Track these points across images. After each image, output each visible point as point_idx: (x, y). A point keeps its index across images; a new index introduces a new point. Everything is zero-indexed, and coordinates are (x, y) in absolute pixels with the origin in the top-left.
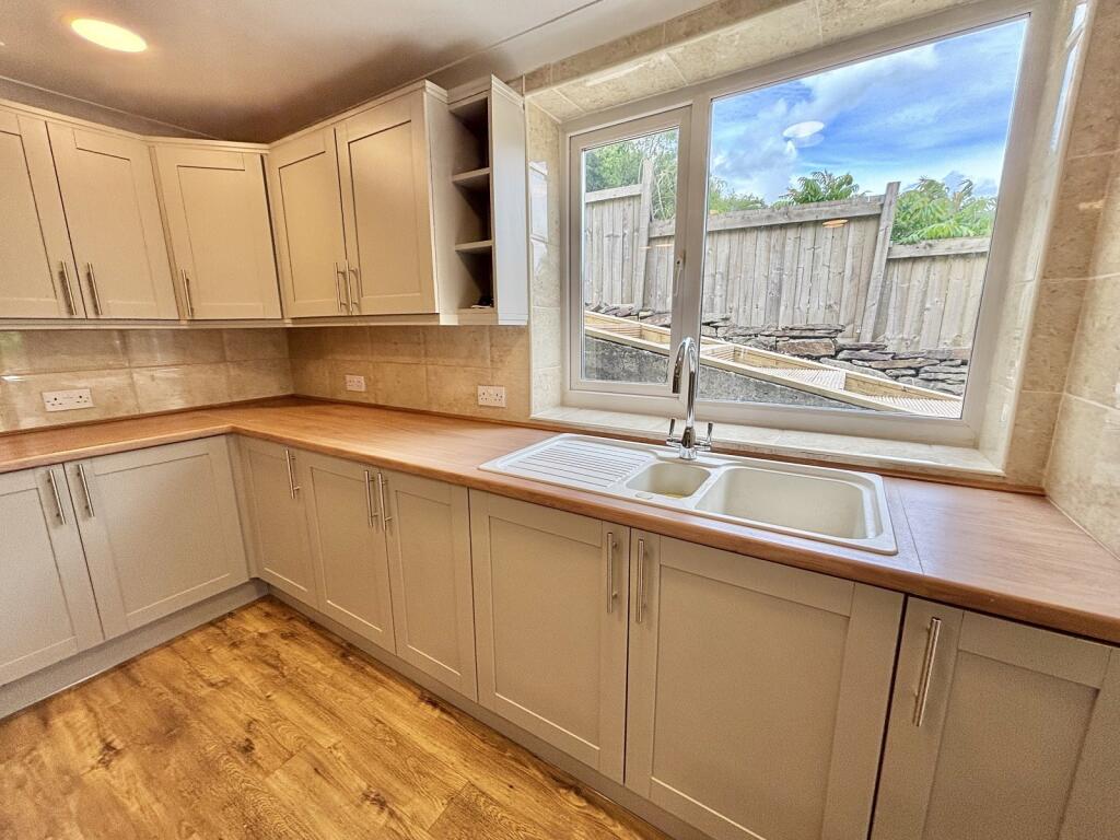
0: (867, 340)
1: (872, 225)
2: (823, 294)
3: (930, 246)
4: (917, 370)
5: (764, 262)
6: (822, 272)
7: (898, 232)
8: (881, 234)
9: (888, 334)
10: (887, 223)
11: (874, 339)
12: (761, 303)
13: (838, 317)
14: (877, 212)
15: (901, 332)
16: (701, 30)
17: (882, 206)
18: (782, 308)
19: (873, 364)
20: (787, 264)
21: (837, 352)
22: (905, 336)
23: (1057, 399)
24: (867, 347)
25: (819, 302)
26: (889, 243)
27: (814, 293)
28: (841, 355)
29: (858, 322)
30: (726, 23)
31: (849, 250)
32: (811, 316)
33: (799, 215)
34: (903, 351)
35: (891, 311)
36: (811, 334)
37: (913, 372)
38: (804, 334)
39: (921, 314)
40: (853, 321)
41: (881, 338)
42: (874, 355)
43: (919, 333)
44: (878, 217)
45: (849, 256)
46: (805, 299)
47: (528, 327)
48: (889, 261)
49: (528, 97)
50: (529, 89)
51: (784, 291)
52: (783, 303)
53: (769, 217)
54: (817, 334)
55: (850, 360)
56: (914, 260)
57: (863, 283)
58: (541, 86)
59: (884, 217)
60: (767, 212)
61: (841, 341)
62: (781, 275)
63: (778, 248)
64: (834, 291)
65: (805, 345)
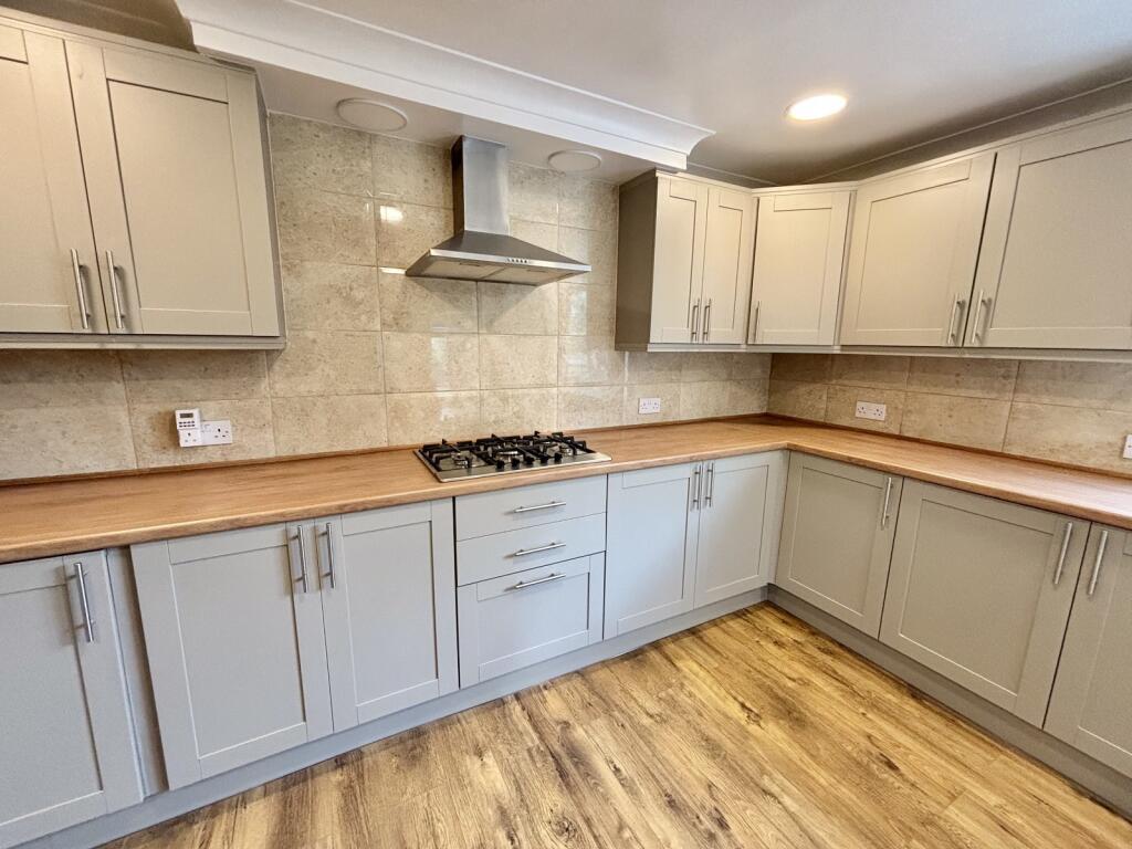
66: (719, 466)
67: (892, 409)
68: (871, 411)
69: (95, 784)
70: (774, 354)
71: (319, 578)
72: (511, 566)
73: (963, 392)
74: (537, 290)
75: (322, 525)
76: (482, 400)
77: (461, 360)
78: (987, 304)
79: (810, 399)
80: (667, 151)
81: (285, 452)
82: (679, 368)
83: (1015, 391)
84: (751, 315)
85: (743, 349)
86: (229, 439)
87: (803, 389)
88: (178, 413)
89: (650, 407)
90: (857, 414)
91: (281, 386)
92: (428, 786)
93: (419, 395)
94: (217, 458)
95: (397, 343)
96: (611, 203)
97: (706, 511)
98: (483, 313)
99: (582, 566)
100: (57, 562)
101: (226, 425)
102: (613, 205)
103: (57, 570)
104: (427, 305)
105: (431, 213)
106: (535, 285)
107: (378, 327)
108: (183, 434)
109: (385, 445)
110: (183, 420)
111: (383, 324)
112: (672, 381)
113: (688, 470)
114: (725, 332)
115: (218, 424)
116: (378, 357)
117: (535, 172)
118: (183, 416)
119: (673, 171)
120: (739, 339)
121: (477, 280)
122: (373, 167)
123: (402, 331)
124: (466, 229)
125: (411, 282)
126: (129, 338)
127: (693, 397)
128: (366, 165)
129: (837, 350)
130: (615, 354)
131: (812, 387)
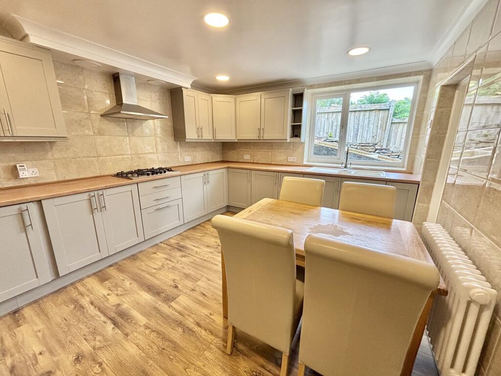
0: (384, 147)
1: (387, 112)
2: (371, 132)
3: (404, 119)
4: (399, 156)
5: (353, 122)
6: (371, 126)
7: (395, 114)
8: (389, 115)
9: (391, 145)
10: (391, 112)
11: (387, 147)
12: (352, 135)
13: (376, 139)
14: (388, 108)
15: (395, 145)
16: (351, 83)
17: (390, 106)
18: (358, 137)
19: (386, 154)
20: (360, 123)
21: (375, 151)
22: (396, 146)
23: (414, 157)
24: (384, 149)
25: (370, 135)
26: (392, 118)
27: (368, 133)
28: (376, 152)
29: (382, 141)
30: (357, 83)
31: (380, 119)
32: (367, 139)
33: (364, 108)
34: (395, 151)
35: (392, 139)
36: (368, 145)
37: (397, 156)
38: (366, 145)
39: (401, 139)
40: (380, 141)
41: (389, 147)
42: (386, 151)
43: (400, 145)
44: (389, 109)
45: (380, 121)
46: (366, 134)
47: (304, 142)
48: (392, 123)
49: (309, 90)
50: (310, 89)
51: (359, 131)
52: (359, 135)
53: (355, 108)
54: (370, 145)
55: (379, 153)
56: (399, 123)
57: (384, 129)
58: (313, 88)
59: (390, 110)
60: (354, 106)
61: (376, 147)
62: (358, 126)
63: (358, 118)
64: (375, 132)
65: (366, 148)
66: (210, 173)
67: (251, 156)
68: (247, 157)
69: (35, 276)
70: (222, 142)
71: (101, 208)
72: (155, 203)
73: (263, 150)
74: (147, 122)
75: (100, 192)
76: (132, 158)
77: (123, 145)
78: (263, 129)
79: (232, 155)
80: (184, 82)
81: (61, 179)
82: (195, 147)
83: (272, 149)
84: (214, 132)
85: (213, 141)
86: (38, 175)
87: (231, 153)
88: (18, 166)
89: (188, 159)
90: (244, 158)
91: (57, 155)
92: (142, 261)
93: (110, 157)
94: (33, 182)
95: (99, 139)
96: (168, 95)
97: (208, 186)
98: (129, 129)
99: (176, 203)
100: (18, 206)
101: (36, 170)
102: (168, 96)
103: (19, 209)
104: (109, 126)
105: (107, 96)
106: (147, 120)
107: (93, 134)
108: (21, 173)
109: (99, 175)
110: (21, 168)
111: (94, 133)
112: (193, 151)
113: (202, 174)
114: (207, 136)
115: (33, 170)
116: (94, 144)
117: (142, 83)
118: (20, 166)
119: (187, 88)
120: (211, 138)
121: (126, 118)
122: (84, 79)
123: (101, 135)
124: (124, 102)
125: (102, 119)
126: (11, 138)
127: (200, 156)
128: (81, 78)
129: (236, 141)
130: (175, 143)
131: (233, 152)
